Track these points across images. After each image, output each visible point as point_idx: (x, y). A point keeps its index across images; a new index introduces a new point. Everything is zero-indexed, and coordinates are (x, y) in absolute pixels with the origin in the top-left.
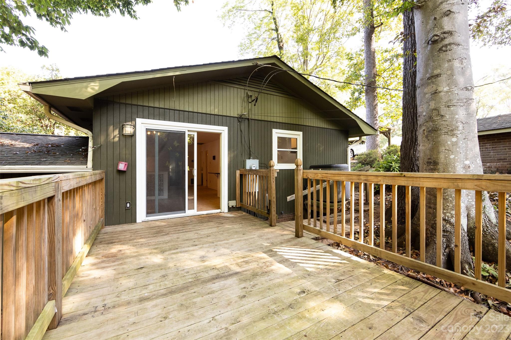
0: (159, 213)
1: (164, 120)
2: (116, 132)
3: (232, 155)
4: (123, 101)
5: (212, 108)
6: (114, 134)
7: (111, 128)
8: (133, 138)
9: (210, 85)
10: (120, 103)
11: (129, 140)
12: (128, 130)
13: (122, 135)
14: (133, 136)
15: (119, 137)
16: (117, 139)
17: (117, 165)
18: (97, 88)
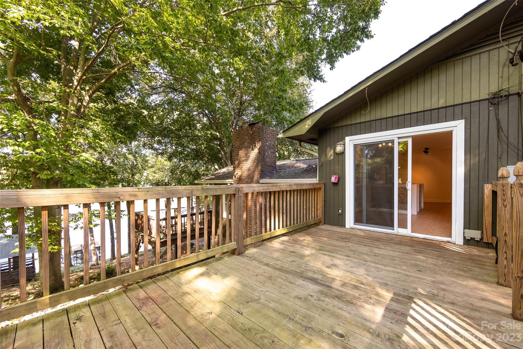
0: (366, 223)
1: (370, 132)
2: (332, 152)
3: (475, 160)
4: (336, 125)
5: (434, 99)
6: (330, 154)
7: (328, 149)
8: (344, 154)
9: (431, 71)
10: (334, 128)
11: (340, 157)
12: (339, 149)
13: (336, 154)
14: (343, 153)
15: (334, 156)
16: (332, 157)
17: (331, 179)
18: (310, 123)
